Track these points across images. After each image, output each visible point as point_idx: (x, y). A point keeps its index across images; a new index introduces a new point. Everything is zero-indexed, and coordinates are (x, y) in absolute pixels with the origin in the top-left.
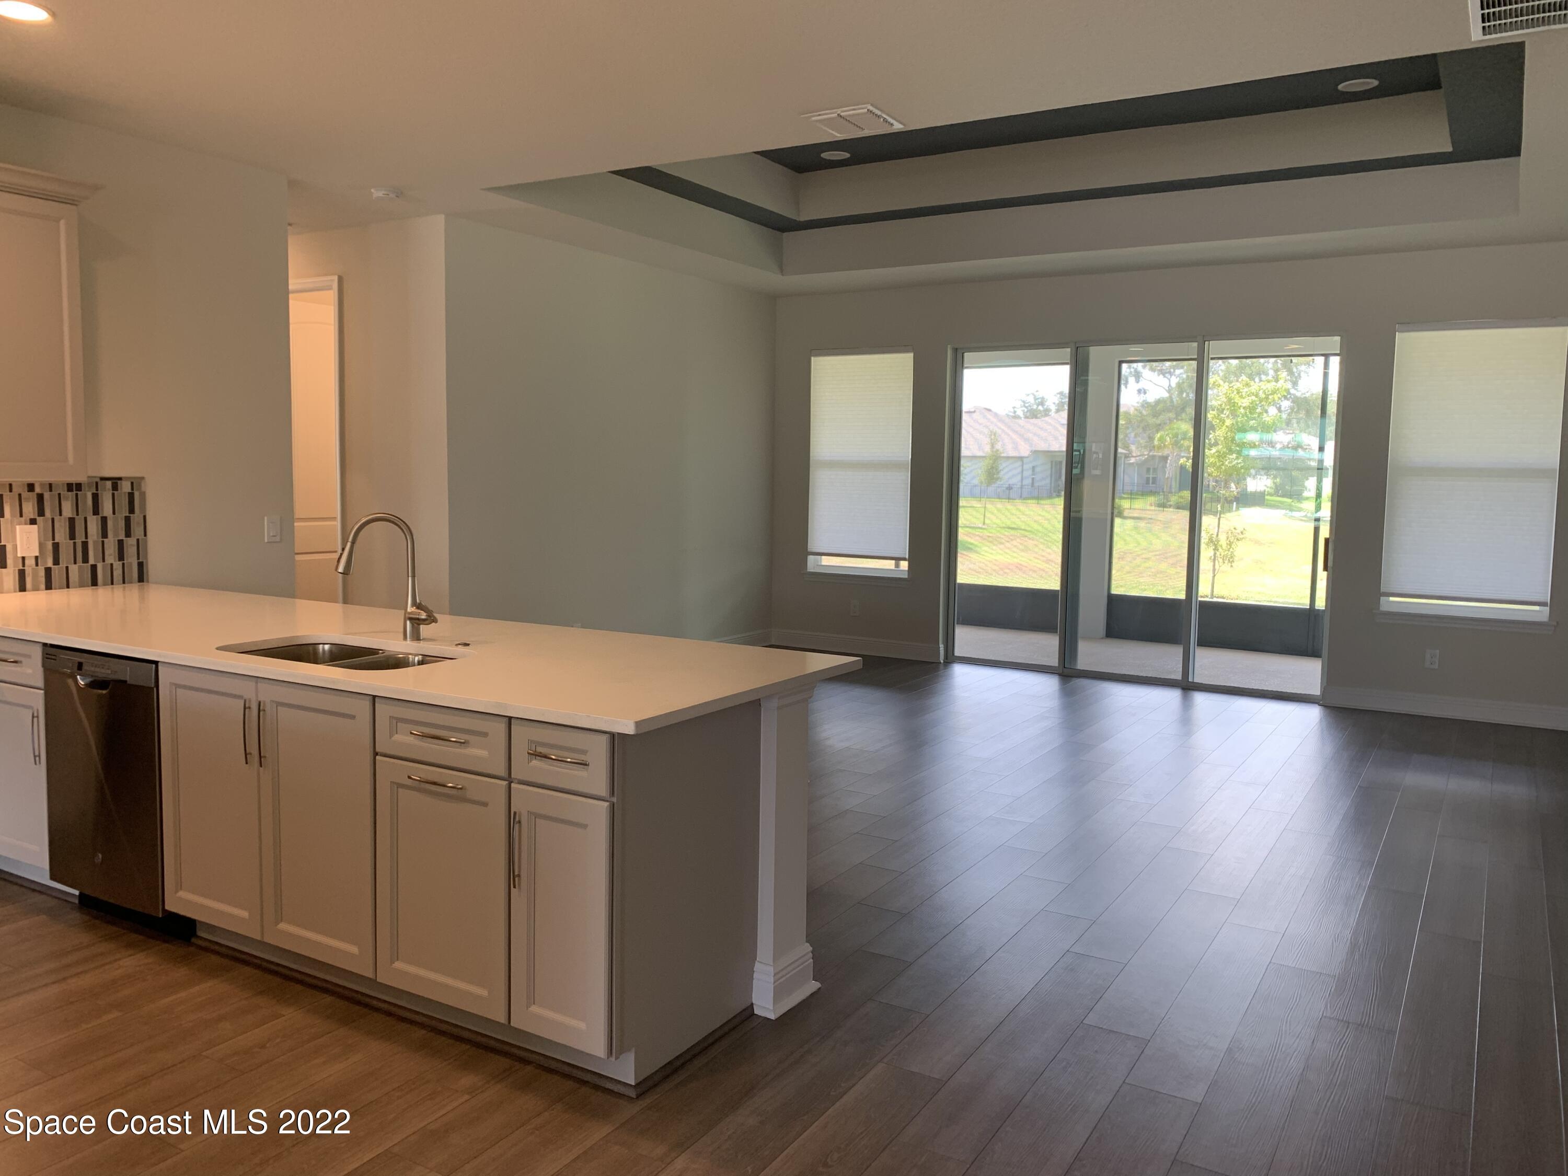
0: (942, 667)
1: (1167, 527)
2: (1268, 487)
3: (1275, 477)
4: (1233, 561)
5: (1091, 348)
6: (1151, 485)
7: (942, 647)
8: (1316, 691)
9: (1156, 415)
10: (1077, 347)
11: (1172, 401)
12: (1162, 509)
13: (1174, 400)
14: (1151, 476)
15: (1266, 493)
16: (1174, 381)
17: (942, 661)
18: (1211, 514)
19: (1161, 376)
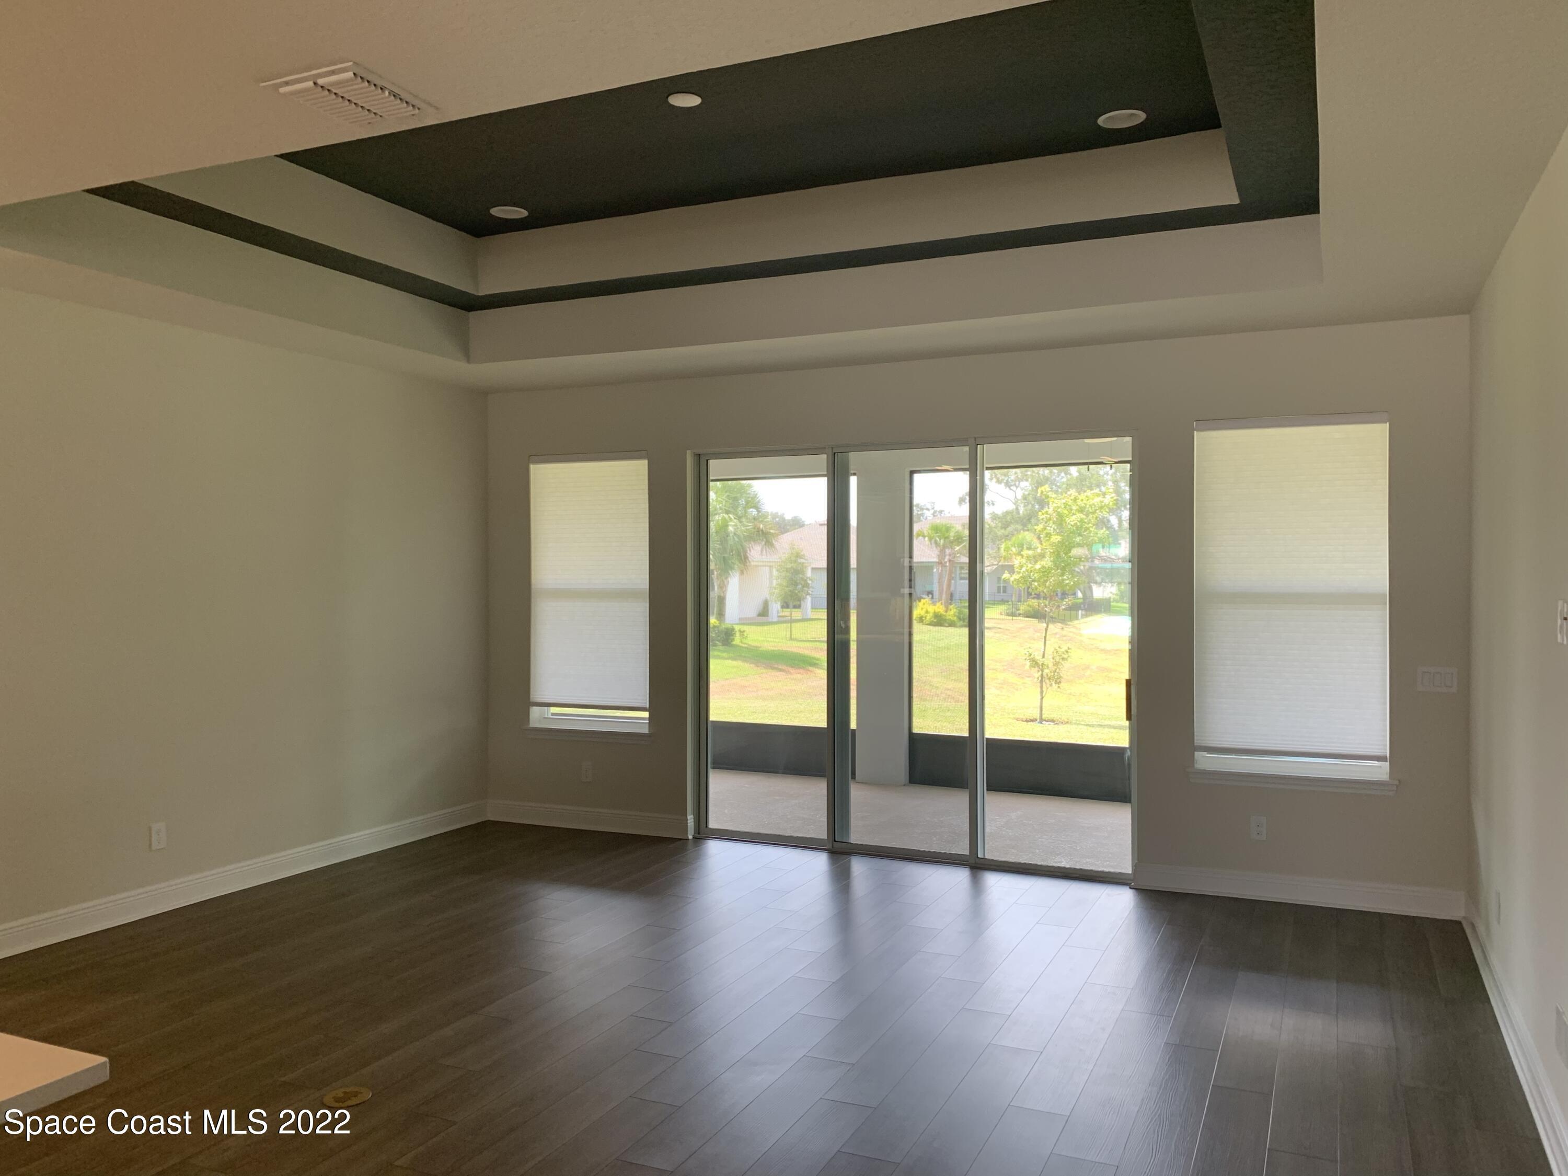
0: (690, 844)
1: (1014, 637)
2: (1113, 594)
3: (1119, 584)
4: (1060, 682)
5: (851, 454)
6: (1002, 594)
7: (690, 819)
8: (1126, 867)
9: (1005, 527)
10: (835, 453)
11: (1018, 513)
12: (1011, 618)
13: (1021, 512)
14: (1002, 585)
15: (1112, 600)
16: (1020, 494)
17: (690, 837)
18: (1059, 622)
19: (1008, 489)
